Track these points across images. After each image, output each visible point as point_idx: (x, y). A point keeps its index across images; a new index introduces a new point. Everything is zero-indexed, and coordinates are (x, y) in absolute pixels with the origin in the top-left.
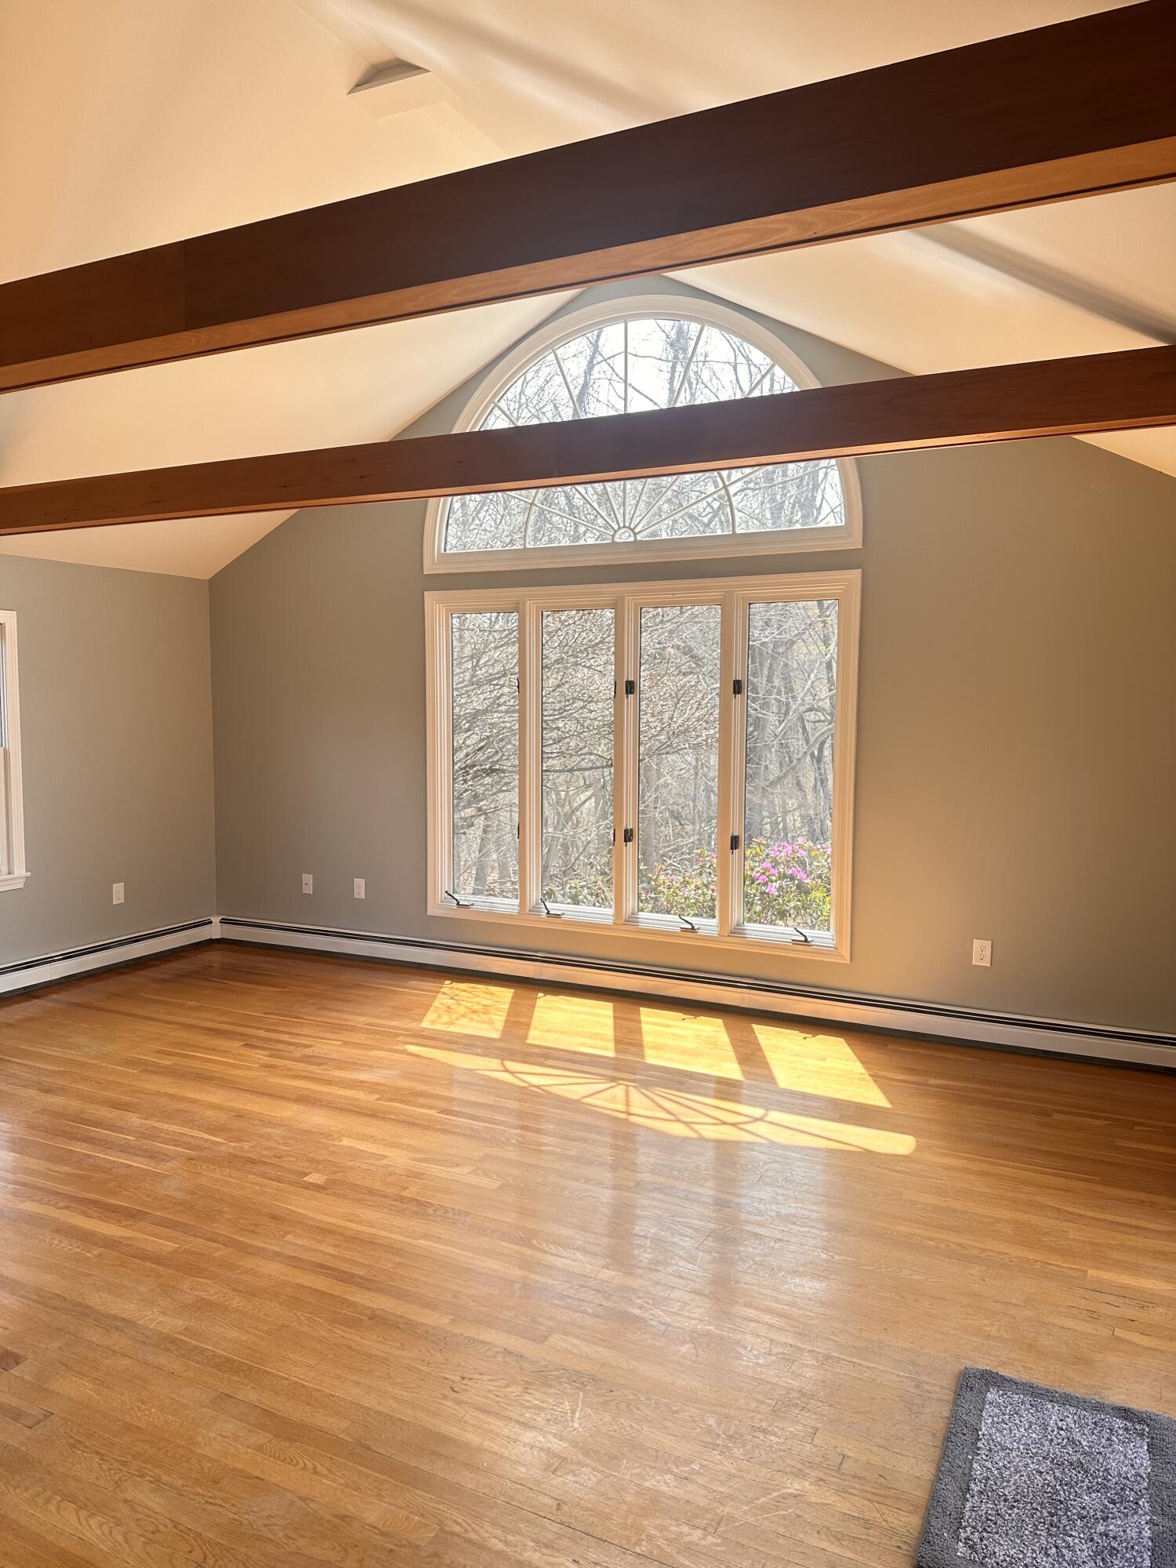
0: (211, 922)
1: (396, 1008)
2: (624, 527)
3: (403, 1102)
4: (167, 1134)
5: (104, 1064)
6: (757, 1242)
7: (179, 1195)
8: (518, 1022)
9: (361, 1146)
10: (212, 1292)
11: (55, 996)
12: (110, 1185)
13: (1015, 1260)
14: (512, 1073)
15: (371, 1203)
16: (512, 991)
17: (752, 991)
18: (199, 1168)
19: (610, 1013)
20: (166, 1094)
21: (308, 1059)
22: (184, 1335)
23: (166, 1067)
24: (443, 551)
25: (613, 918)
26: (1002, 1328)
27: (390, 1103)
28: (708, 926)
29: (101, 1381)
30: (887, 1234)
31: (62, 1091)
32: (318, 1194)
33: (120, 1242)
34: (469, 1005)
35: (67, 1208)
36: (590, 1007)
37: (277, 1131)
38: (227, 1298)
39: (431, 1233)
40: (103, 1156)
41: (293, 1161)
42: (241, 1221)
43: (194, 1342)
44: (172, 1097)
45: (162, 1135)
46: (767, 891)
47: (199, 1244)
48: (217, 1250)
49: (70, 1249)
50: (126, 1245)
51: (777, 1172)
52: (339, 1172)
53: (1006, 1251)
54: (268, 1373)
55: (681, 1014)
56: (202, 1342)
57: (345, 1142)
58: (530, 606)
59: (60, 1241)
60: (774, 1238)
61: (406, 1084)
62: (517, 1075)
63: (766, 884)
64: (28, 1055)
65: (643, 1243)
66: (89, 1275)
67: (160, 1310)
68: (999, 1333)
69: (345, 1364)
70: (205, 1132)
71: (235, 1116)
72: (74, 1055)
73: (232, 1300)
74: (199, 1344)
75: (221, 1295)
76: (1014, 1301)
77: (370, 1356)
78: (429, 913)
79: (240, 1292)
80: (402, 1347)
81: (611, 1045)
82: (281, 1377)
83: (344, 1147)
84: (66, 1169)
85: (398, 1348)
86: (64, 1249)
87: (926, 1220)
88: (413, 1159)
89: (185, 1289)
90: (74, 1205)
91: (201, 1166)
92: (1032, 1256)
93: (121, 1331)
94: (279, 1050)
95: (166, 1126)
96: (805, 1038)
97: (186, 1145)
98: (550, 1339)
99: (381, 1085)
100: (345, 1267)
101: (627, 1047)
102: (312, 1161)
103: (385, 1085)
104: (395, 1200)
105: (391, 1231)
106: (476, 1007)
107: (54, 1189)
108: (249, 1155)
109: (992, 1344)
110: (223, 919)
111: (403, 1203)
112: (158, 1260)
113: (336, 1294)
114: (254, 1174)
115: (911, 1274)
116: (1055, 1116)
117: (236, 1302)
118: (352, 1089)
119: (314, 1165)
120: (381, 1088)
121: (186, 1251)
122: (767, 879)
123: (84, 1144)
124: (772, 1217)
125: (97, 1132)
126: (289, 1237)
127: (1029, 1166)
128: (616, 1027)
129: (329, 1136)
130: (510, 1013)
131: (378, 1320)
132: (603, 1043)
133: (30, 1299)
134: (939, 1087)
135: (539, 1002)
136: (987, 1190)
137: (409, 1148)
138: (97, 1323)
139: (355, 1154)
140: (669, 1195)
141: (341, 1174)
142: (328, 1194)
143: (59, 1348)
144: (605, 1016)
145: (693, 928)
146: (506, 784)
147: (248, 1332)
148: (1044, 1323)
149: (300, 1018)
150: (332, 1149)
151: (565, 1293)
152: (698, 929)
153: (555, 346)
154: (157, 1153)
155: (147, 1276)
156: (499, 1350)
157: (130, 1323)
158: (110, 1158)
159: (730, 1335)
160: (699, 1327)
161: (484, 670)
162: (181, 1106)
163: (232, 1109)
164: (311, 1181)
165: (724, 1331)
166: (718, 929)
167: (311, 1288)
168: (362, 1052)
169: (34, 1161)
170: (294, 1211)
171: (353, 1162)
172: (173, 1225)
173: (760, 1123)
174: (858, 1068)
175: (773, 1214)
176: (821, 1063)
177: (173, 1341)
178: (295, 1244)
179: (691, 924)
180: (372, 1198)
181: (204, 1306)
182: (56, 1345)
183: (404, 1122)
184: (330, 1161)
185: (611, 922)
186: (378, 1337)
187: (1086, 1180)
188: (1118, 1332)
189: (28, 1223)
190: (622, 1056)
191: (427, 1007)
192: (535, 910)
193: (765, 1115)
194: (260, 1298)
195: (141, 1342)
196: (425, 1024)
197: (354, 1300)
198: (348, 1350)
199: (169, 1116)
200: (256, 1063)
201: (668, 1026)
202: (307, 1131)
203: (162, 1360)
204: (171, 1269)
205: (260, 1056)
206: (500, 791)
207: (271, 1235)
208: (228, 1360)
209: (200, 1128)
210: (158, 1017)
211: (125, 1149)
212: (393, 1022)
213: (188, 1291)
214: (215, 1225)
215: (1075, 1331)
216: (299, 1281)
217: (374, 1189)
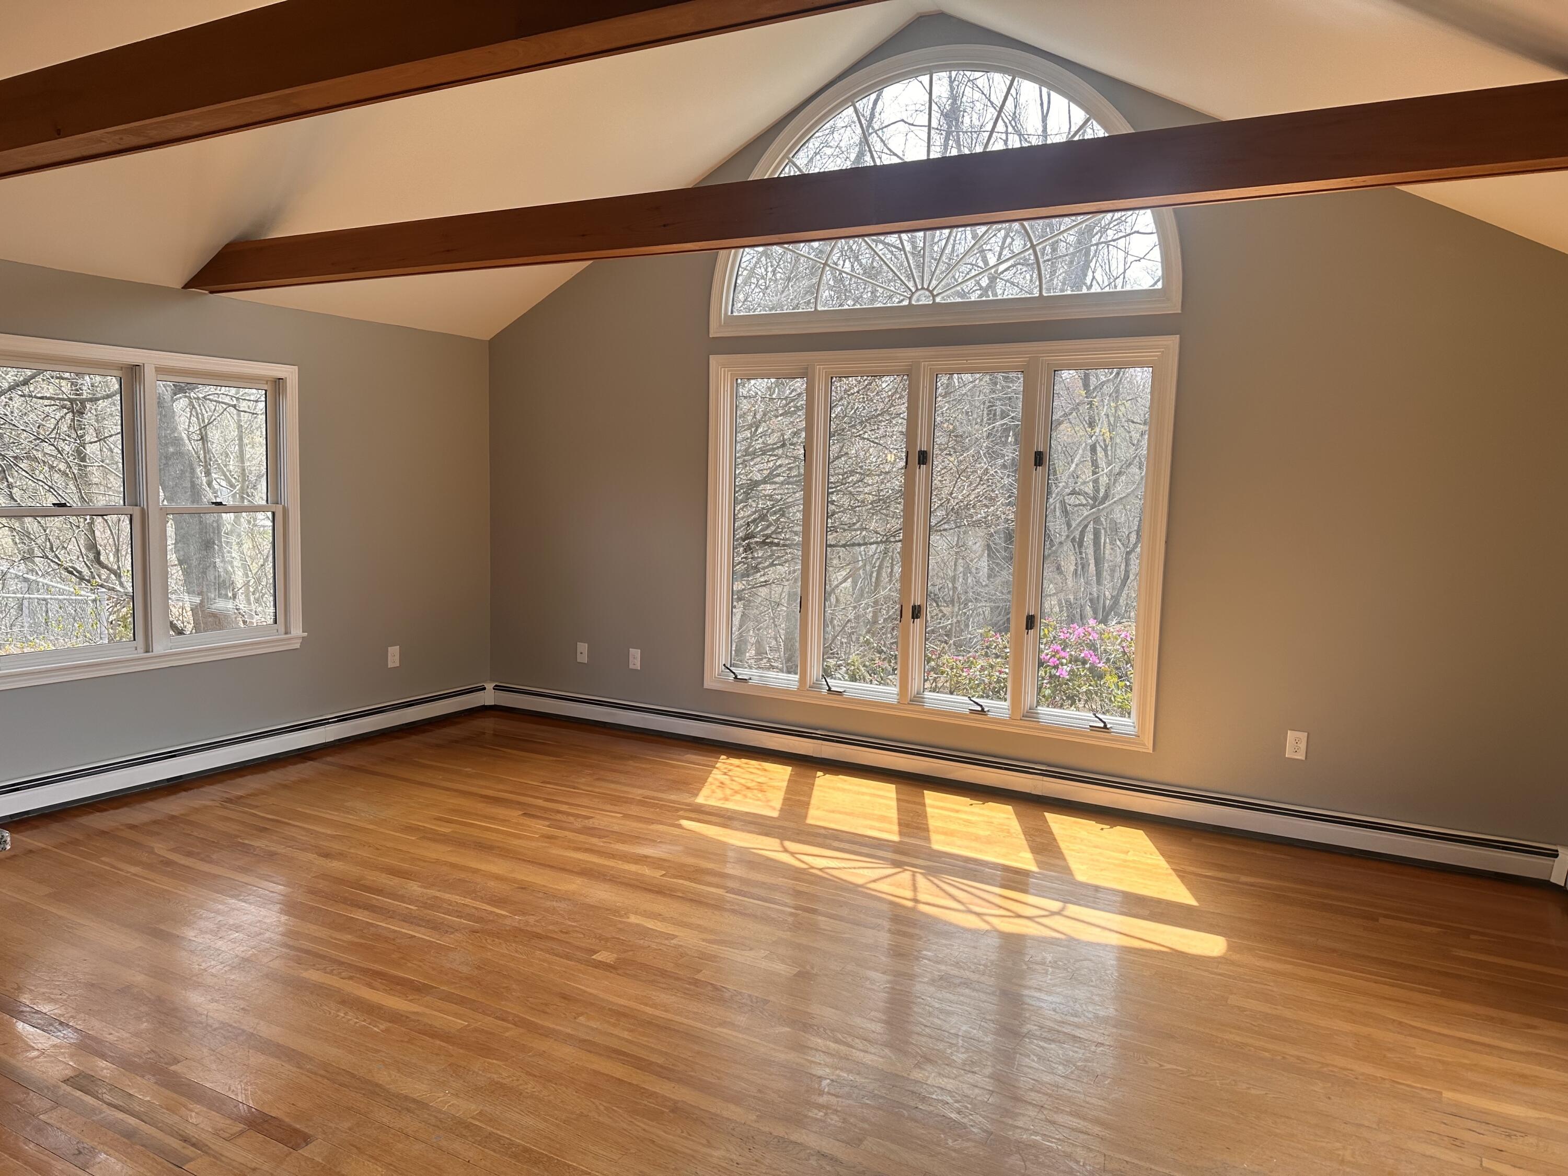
0: (485, 689)
1: (674, 782)
2: (923, 288)
3: (689, 879)
4: (450, 905)
5: (382, 830)
6: (1076, 1045)
7: (465, 970)
8: (799, 801)
9: (650, 924)
10: (505, 1074)
11: (329, 759)
12: (393, 956)
13: (1360, 1077)
14: (793, 854)
15: (664, 986)
16: (789, 769)
17: (1045, 778)
18: (484, 941)
19: (894, 795)
20: (446, 863)
21: (590, 831)
22: (478, 1120)
23: (444, 835)
24: (729, 314)
25: (898, 697)
26: (1357, 1153)
27: (675, 880)
28: (999, 708)
29: (395, 1166)
30: (1217, 1042)
31: (341, 856)
32: (608, 973)
33: (407, 1017)
34: (743, 781)
35: (351, 978)
36: (874, 788)
37: (563, 905)
38: (521, 1082)
39: (728, 1020)
40: (385, 925)
41: (580, 938)
42: (530, 999)
43: (489, 1128)
44: (453, 866)
45: (445, 905)
46: (1058, 674)
47: (488, 1022)
48: (507, 1029)
49: (356, 1023)
50: (413, 1021)
51: (1090, 970)
52: (628, 951)
53: (1349, 1067)
54: (569, 1166)
55: (968, 799)
56: (499, 1130)
57: (633, 919)
58: (820, 371)
59: (346, 1014)
60: (1094, 1042)
61: (691, 861)
62: (798, 856)
63: (1056, 667)
64: (306, 817)
65: (954, 1042)
66: (378, 1051)
67: (452, 1091)
68: (1354, 1158)
69: (649, 1160)
70: (489, 904)
71: (518, 888)
72: (350, 819)
73: (526, 1084)
74: (495, 1131)
75: (515, 1078)
76: (1366, 1123)
77: (676, 1152)
78: (706, 686)
79: (535, 1076)
80: (709, 1145)
81: (896, 828)
82: (582, 1171)
83: (630, 924)
84: (349, 937)
85: (704, 1145)
86: (351, 1022)
87: (1257, 1029)
88: (704, 940)
89: (476, 1070)
90: (358, 976)
91: (486, 940)
92: (1379, 1073)
93: (413, 1113)
94: (559, 821)
95: (447, 896)
96: (1102, 829)
97: (469, 917)
98: (865, 1142)
99: (665, 860)
100: (643, 1054)
101: (915, 831)
102: (600, 938)
103: (669, 861)
104: (690, 983)
105: (687, 1017)
106: (750, 784)
107: (338, 958)
108: (534, 929)
109: (1348, 1170)
110: (496, 686)
111: (697, 987)
112: (447, 1037)
113: (635, 1082)
114: (541, 950)
115: (1249, 1088)
116: (1382, 920)
117: (531, 1086)
118: (636, 863)
119: (603, 942)
120: (666, 864)
121: (475, 1030)
122: (1058, 662)
123: (366, 913)
124: (1090, 1019)
125: (377, 900)
126: (582, 1019)
127: (1361, 974)
128: (899, 810)
129: (616, 911)
130: (789, 790)
131: (678, 1111)
132: (886, 826)
133: (316, 1074)
134: (1252, 885)
135: (818, 781)
136: (1319, 999)
137: (699, 928)
138: (387, 1103)
139: (644, 932)
140: (977, 991)
141: (631, 953)
142: (618, 974)
143: (350, 1129)
144: (890, 798)
145: (983, 710)
146: (779, 557)
147: (546, 1121)
148: (1402, 1149)
149: (578, 789)
150: (620, 926)
151: (876, 1092)
152: (988, 711)
153: (855, 98)
154: (440, 923)
155: (437, 1054)
156: (812, 1152)
157: (422, 1105)
158: (393, 928)
159: (1060, 1147)
160: (1025, 1137)
161: (760, 440)
162: (463, 875)
163: (515, 881)
164: (599, 959)
165: (1052, 1142)
166: (1010, 712)
167: (607, 1075)
168: (644, 826)
169: (315, 927)
170: (585, 992)
171: (642, 941)
172: (462, 1001)
173: (1057, 917)
174: (1160, 862)
175: (1090, 1016)
176: (1122, 856)
177: (468, 1126)
178: (588, 1027)
179: (981, 706)
180: (664, 980)
181: (499, 1090)
182: (346, 1125)
183: (692, 900)
184: (618, 939)
185: (895, 701)
186: (682, 1132)
187: (1426, 992)
188: (1486, 1163)
189: (312, 993)
190: (906, 840)
191: (703, 781)
192: (815, 686)
193: (1063, 909)
194: (556, 1084)
195: (434, 1126)
196: (700, 800)
197: (654, 1090)
198: (651, 1145)
199: (451, 886)
200: (535, 833)
201: (957, 811)
202: (592, 906)
203: (457, 1145)
204: (461, 1048)
205: (540, 826)
206: (772, 565)
207: (563, 1016)
208: (526, 1150)
209: (482, 900)
210: (434, 783)
211: (408, 919)
212: (672, 796)
213: (481, 1072)
214: (503, 1003)
215: (1439, 1159)
216: (595, 1067)
217: (666, 971)
